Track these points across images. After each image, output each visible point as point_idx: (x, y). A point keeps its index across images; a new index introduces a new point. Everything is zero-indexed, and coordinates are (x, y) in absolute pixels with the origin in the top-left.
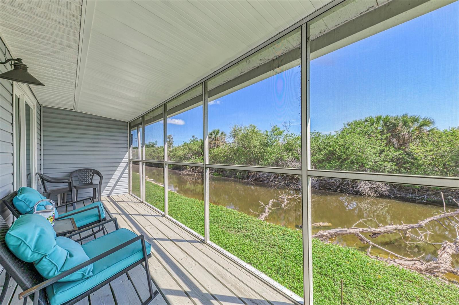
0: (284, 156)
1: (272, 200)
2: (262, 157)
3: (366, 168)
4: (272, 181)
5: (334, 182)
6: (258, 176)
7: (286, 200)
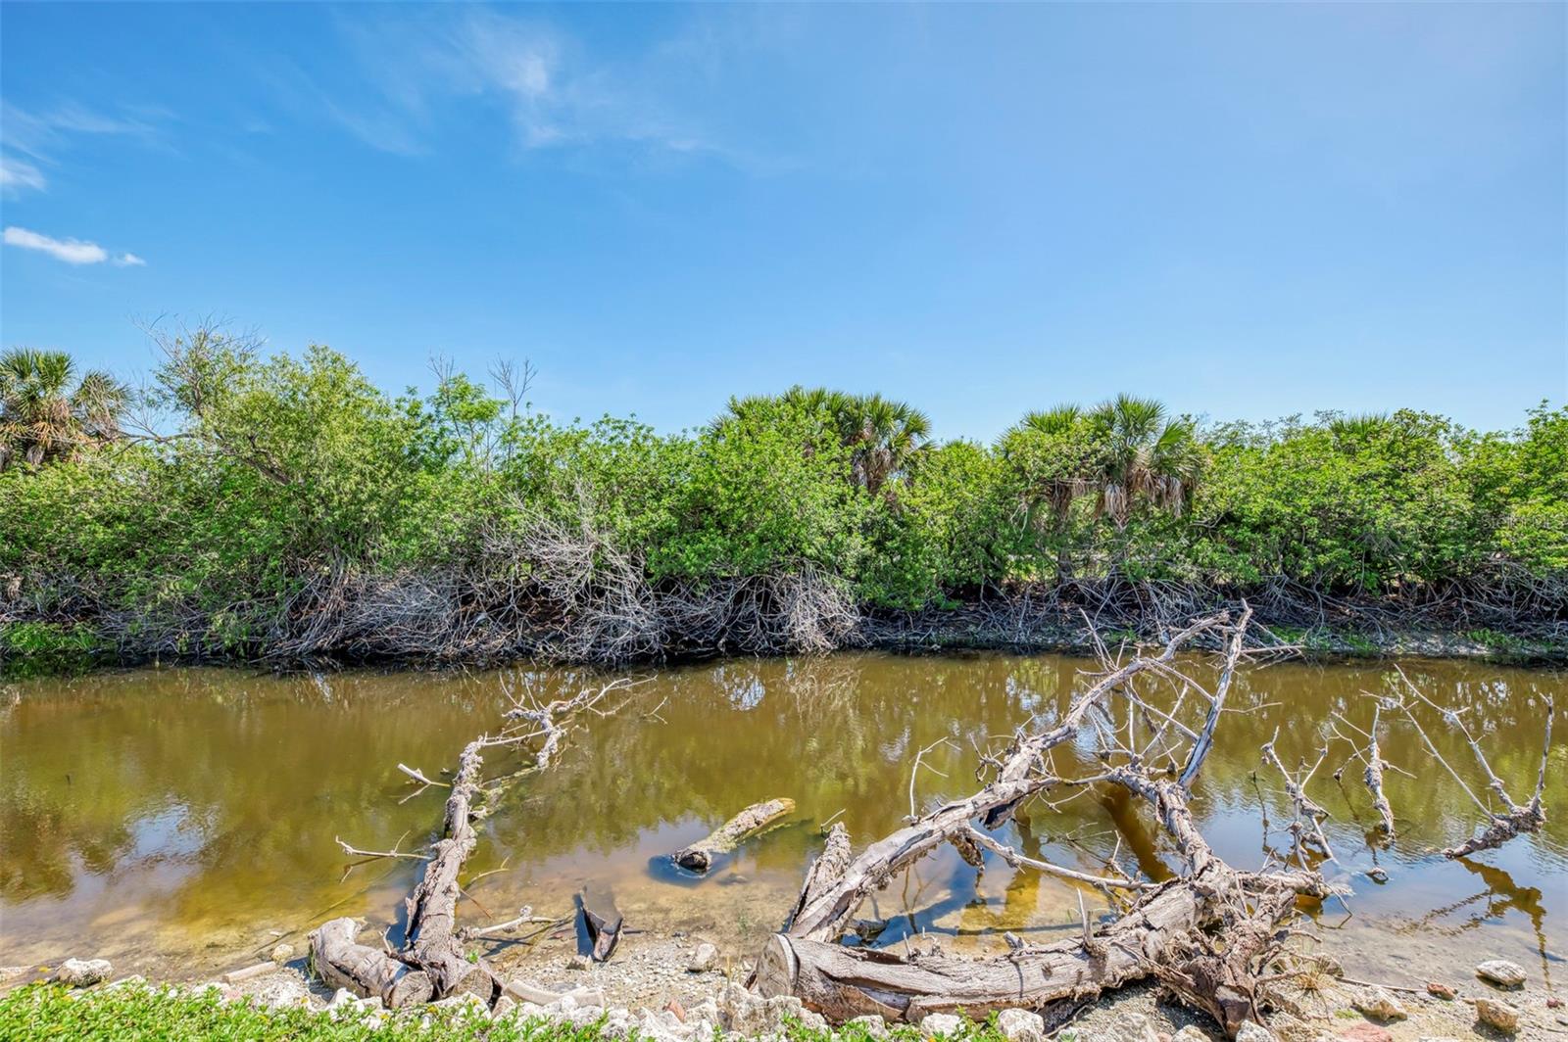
0: (507, 512)
1: (482, 742)
2: (389, 519)
3: (803, 555)
4: (444, 638)
5: (707, 616)
6: (362, 619)
7: (550, 727)
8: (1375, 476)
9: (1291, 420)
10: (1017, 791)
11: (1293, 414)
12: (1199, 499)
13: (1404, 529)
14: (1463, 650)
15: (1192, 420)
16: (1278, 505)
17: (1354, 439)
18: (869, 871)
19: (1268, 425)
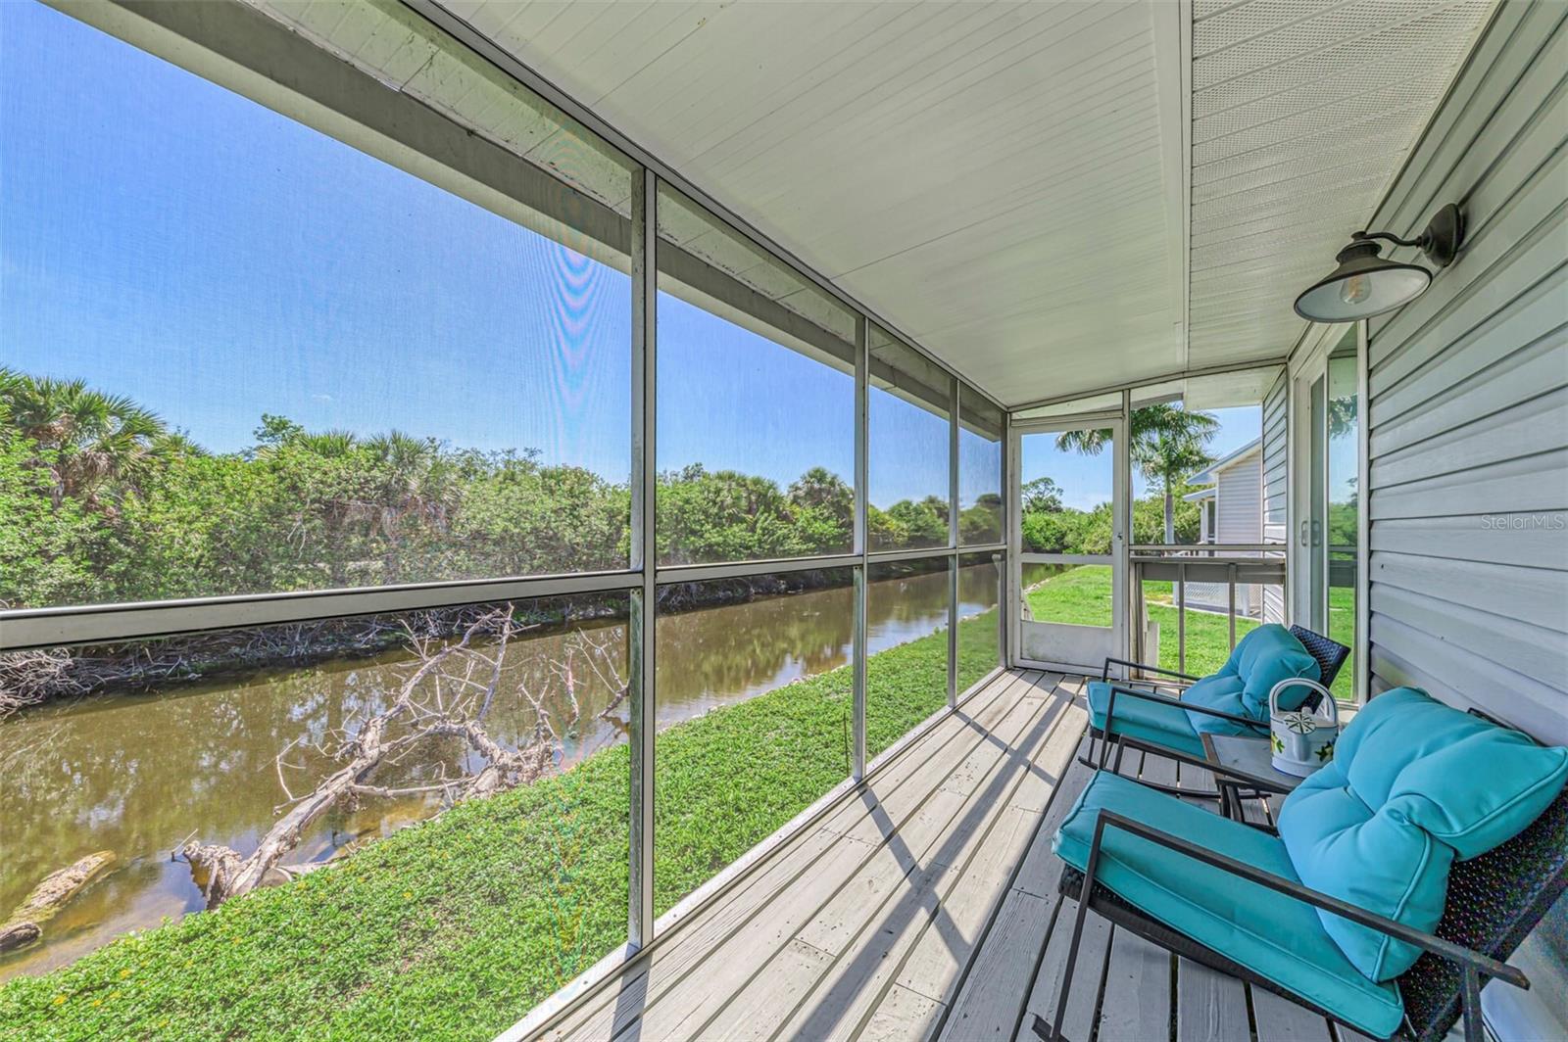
8: (563, 509)
9: (509, 452)
10: (381, 752)
11: (511, 448)
12: (457, 521)
13: (578, 544)
14: (603, 613)
15: (437, 443)
16: (511, 526)
17: (552, 482)
18: (282, 839)
19: (494, 454)
